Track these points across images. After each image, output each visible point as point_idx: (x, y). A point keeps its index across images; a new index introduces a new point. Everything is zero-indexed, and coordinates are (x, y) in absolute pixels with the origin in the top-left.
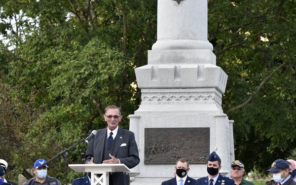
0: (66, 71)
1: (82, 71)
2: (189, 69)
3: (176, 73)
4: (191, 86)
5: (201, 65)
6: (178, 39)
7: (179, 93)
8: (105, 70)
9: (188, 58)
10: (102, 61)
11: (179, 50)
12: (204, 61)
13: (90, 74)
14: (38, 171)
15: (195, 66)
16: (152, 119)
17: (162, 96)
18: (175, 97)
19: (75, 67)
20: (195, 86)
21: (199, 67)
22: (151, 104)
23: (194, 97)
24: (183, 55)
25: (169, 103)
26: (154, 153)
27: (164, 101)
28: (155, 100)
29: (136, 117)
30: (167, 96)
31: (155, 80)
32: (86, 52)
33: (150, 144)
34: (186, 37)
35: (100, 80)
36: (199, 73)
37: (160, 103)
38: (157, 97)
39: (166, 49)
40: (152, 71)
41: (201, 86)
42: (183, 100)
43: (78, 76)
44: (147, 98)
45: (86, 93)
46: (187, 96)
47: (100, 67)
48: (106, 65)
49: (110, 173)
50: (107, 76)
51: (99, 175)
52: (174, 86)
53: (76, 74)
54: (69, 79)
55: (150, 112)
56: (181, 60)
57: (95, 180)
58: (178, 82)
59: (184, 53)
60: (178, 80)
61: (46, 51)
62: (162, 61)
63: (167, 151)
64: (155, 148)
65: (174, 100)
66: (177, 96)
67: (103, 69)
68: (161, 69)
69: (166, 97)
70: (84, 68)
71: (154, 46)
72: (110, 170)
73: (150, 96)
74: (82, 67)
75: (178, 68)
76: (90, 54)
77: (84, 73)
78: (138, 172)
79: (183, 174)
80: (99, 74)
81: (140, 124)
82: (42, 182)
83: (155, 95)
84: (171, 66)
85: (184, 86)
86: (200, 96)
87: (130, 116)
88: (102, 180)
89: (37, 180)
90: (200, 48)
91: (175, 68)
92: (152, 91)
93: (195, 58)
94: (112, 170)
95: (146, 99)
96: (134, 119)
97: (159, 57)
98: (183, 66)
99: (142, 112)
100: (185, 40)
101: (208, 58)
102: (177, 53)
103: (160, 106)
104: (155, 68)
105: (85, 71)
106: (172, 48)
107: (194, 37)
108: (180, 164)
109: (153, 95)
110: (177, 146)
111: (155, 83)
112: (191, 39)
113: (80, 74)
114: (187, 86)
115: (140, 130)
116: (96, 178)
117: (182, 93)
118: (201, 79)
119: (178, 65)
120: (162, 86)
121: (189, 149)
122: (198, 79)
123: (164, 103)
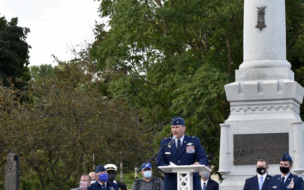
0: (184, 92)
1: (195, 92)
2: (270, 84)
3: (259, 88)
4: (272, 98)
5: (280, 80)
6: (261, 59)
7: (262, 104)
8: (214, 90)
9: (270, 75)
10: (211, 83)
11: (261, 69)
12: (283, 77)
13: (202, 94)
14: (144, 172)
15: (275, 81)
16: (240, 127)
17: (247, 107)
18: (259, 108)
19: (190, 89)
20: (275, 98)
21: (278, 82)
22: (238, 114)
23: (274, 108)
24: (265, 73)
25: (254, 113)
26: (241, 155)
27: (250, 111)
28: (242, 111)
29: (226, 126)
31: (242, 94)
32: (198, 76)
33: (238, 147)
34: (267, 57)
35: (211, 98)
36: (279, 87)
37: (246, 114)
38: (243, 109)
39: (251, 68)
40: (239, 86)
41: (281, 98)
42: (265, 110)
43: (192, 96)
44: (235, 109)
45: (200, 109)
46: (269, 106)
47: (210, 87)
48: (215, 85)
49: (193, 173)
50: (216, 95)
51: (184, 175)
52: (257, 99)
53: (191, 96)
54: (186, 100)
55: (237, 121)
56: (264, 77)
57: (181, 179)
58: (261, 95)
59: (266, 71)
60: (261, 93)
61: (167, 76)
62: (247, 78)
63: (253, 153)
64: (242, 151)
65: (257, 111)
66: (261, 107)
67: (212, 89)
68: (246, 85)
69: (251, 108)
70: (197, 90)
71: (241, 66)
72: (193, 171)
73: (237, 108)
74: (196, 88)
75: (261, 84)
76: (202, 78)
77: (197, 93)
78: (228, 171)
79: (263, 171)
80: (209, 93)
81: (229, 131)
82: (148, 181)
83: (242, 107)
84: (255, 82)
85: (266, 98)
86: (280, 107)
87: (220, 125)
88: (186, 179)
89: (144, 179)
90: (279, 67)
91: (259, 84)
92: (239, 103)
93: (275, 75)
94: (195, 170)
95: (234, 110)
96: (225, 128)
97: (245, 75)
98: (265, 82)
99: (231, 122)
100: (267, 61)
101: (286, 75)
102: (260, 72)
103: (246, 115)
104: (242, 85)
105: (198, 91)
106: (256, 67)
107: (275, 57)
108: (259, 163)
109: (240, 107)
110: (261, 148)
111: (242, 96)
112: (271, 59)
113: (194, 95)
114: (269, 98)
115: (230, 136)
116: (181, 177)
117: (264, 104)
118: (281, 92)
119: (260, 81)
120: (248, 99)
121: (271, 151)
122: (278, 92)
123: (250, 113)
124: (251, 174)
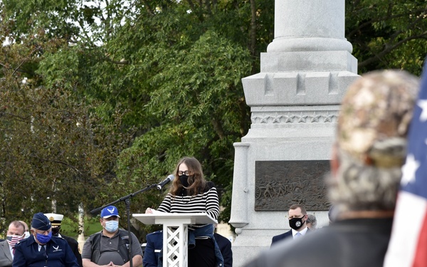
0: (171, 79)
1: (192, 80)
2: (318, 78)
3: (299, 84)
4: (321, 101)
5: (334, 72)
6: (303, 36)
7: (303, 112)
8: (224, 77)
9: (317, 63)
10: (220, 64)
11: (303, 53)
12: (338, 67)
13: (203, 85)
14: (107, 222)
15: (326, 74)
16: (266, 148)
17: (280, 116)
18: (298, 118)
19: (182, 74)
20: (325, 102)
21: (331, 75)
22: (264, 127)
23: (324, 118)
24: (310, 59)
25: (289, 126)
26: (268, 196)
27: (283, 123)
28: (270, 122)
29: (244, 146)
30: (287, 116)
31: (270, 95)
32: (197, 52)
33: (263, 183)
34: (314, 33)
35: (217, 91)
36: (331, 84)
37: (276, 127)
38: (273, 118)
39: (286, 51)
40: (267, 82)
41: (334, 102)
42: (309, 122)
43: (187, 87)
44: (260, 119)
45: (200, 110)
46: (314, 116)
47: (216, 72)
48: (226, 69)
50: (226, 85)
51: (174, 229)
52: (296, 103)
53: (184, 85)
54: (175, 92)
55: (263, 139)
56: (306, 66)
57: (168, 235)
58: (302, 96)
59: (311, 56)
60: (302, 94)
61: (143, 49)
62: (280, 67)
63: (287, 193)
64: (270, 189)
65: (296, 122)
66: (301, 116)
67: (220, 74)
68: (278, 79)
69: (285, 118)
70: (194, 76)
71: (270, 47)
72: (189, 222)
73: (263, 117)
74: (192, 73)
75: (303, 77)
76: (203, 55)
77: (195, 82)
78: (246, 222)
80: (216, 82)
81: (249, 156)
82: (111, 236)
83: (271, 115)
84: (293, 75)
85: (310, 102)
86: (333, 116)
87: (235, 144)
88: (178, 235)
89: (104, 233)
90: (333, 50)
91: (299, 77)
92: (265, 109)
93: (326, 63)
94: (192, 221)
95: (258, 120)
96: (241, 149)
97: (276, 62)
98: (309, 74)
99: (251, 139)
100: (312, 39)
101: (344, 63)
102: (301, 57)
103: (277, 130)
104: (270, 78)
105: (197, 79)
106: (294, 49)
107: (326, 34)
109: (267, 116)
110: (300, 186)
111: (271, 98)
112: (320, 36)
113: (190, 84)
114: (315, 102)
115: (249, 164)
116: (170, 232)
117: (307, 111)
118: (334, 93)
119: (302, 73)
120: (280, 102)
121: (317, 190)
122: (329, 92)
123: (283, 126)
124: (283, 227)
